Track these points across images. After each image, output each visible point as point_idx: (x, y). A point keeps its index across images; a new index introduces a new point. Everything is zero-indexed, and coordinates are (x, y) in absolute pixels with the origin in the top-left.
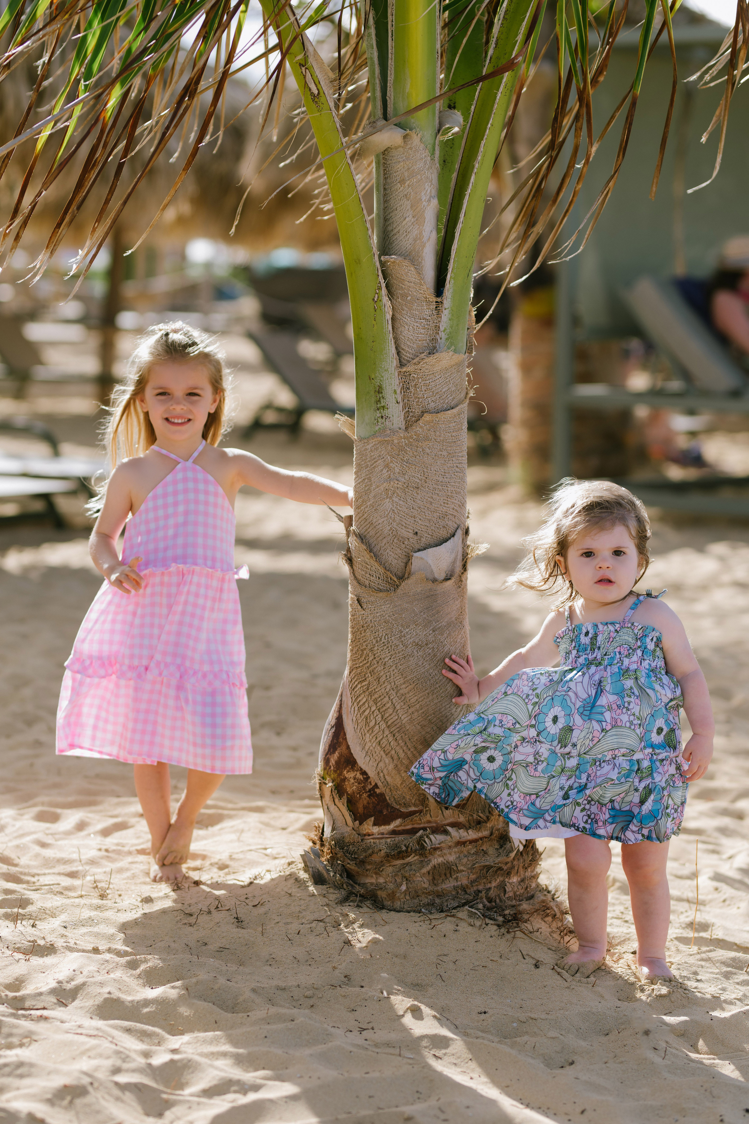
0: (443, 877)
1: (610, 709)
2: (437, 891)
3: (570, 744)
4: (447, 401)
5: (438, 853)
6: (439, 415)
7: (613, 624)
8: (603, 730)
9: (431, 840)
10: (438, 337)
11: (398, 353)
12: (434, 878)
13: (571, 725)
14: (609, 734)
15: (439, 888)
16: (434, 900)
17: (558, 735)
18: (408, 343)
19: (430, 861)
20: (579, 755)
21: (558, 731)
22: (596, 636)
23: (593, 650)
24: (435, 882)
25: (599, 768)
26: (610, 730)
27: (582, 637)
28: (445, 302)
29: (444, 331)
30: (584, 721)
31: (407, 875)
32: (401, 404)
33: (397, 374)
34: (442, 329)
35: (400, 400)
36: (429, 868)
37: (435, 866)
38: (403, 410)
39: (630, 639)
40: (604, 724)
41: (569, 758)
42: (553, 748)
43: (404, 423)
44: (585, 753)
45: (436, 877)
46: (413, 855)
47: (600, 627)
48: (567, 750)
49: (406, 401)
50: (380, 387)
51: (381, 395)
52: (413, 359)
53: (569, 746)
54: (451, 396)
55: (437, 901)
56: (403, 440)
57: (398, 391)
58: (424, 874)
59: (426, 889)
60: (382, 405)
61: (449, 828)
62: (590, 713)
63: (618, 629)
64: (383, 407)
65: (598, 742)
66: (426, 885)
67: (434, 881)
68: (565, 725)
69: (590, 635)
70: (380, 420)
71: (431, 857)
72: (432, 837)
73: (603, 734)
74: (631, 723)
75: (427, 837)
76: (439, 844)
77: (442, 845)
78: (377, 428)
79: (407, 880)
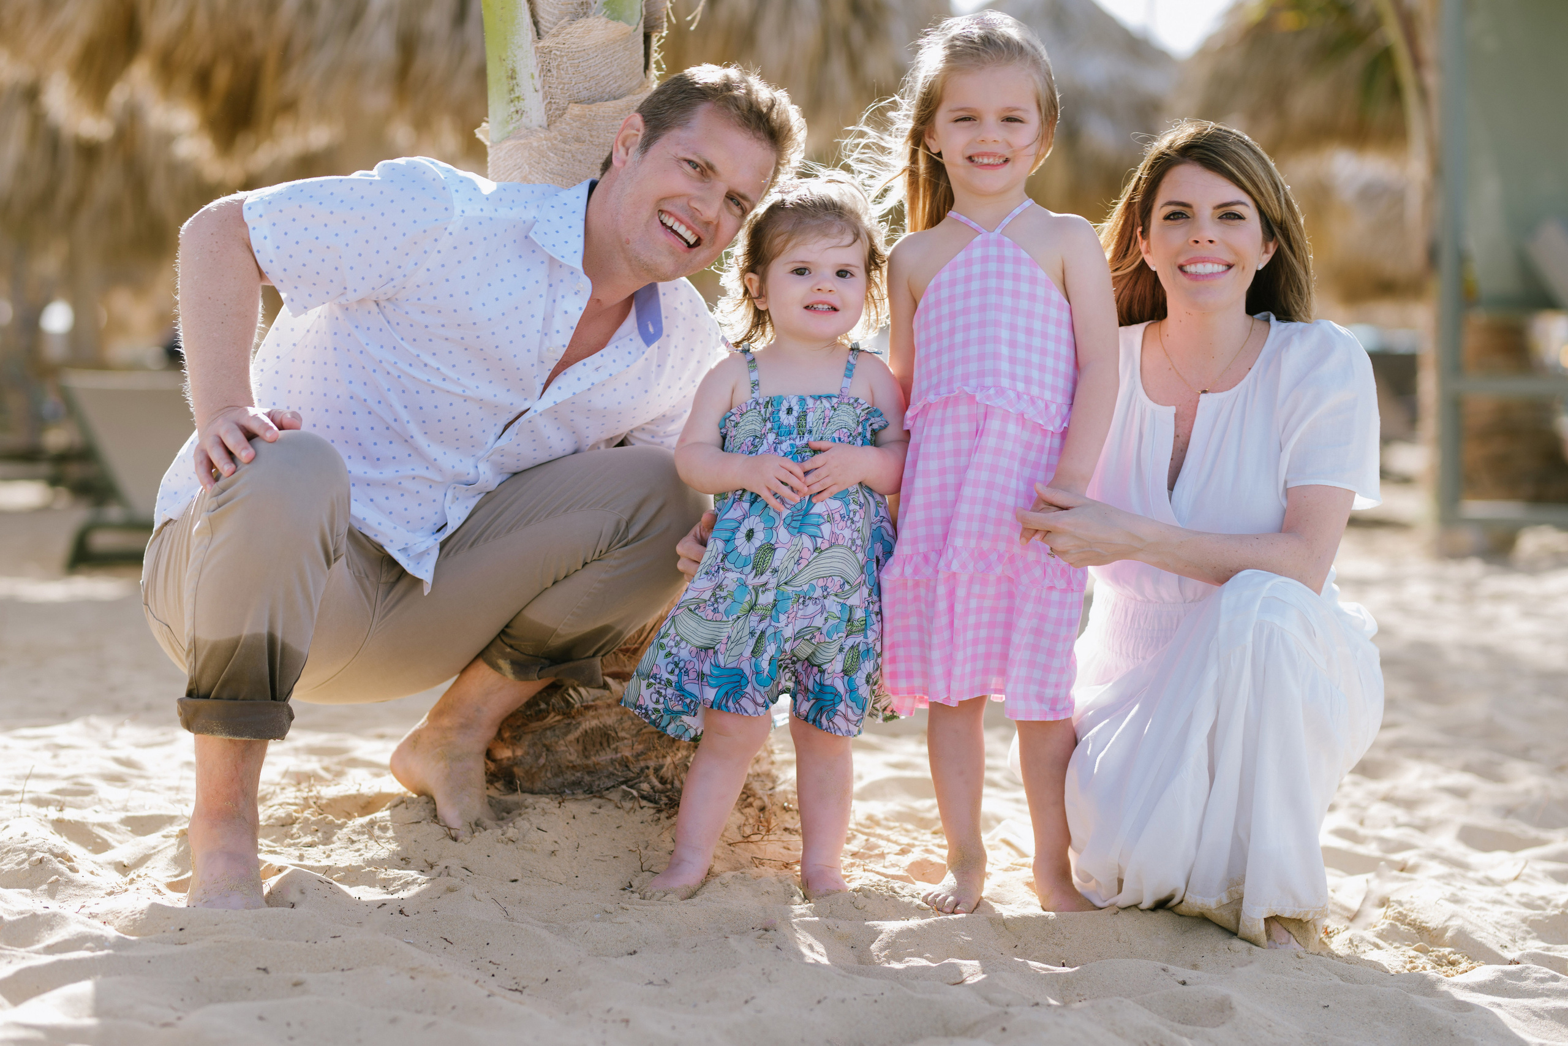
0: (598, 747)
1: (830, 519)
2: (587, 766)
3: (770, 570)
4: (608, 90)
5: (591, 713)
6: (594, 107)
7: (829, 397)
8: (816, 549)
9: (580, 694)
10: (591, 1)
11: (536, 23)
12: (585, 749)
13: (773, 542)
14: (823, 555)
15: (590, 762)
16: (583, 778)
17: (752, 556)
18: (548, 9)
19: (579, 723)
20: (778, 586)
21: (753, 551)
22: (803, 415)
23: (801, 435)
24: (587, 753)
25: (801, 607)
26: (827, 549)
27: (783, 415)
30: (792, 535)
31: (547, 742)
32: (541, 93)
33: (533, 51)
35: (538, 87)
36: (577, 733)
37: (586, 732)
38: (544, 100)
39: (851, 422)
40: (819, 540)
41: (763, 592)
42: (744, 577)
43: (545, 118)
44: (786, 583)
45: (588, 747)
46: (552, 714)
47: (810, 402)
48: (763, 579)
49: (546, 88)
50: (513, 70)
51: (514, 82)
52: (551, 29)
53: (768, 573)
54: (616, 82)
55: (587, 778)
56: (544, 142)
57: (536, 75)
58: (571, 742)
59: (571, 762)
60: (517, 95)
61: (609, 680)
62: (802, 524)
63: (836, 406)
64: (518, 98)
65: (807, 566)
66: (573, 758)
67: (585, 753)
68: (764, 542)
69: (795, 414)
70: (515, 116)
71: (581, 719)
72: (582, 690)
73: (815, 554)
74: (853, 541)
75: (575, 690)
76: (593, 701)
77: (598, 702)
78: (511, 127)
79: (548, 750)
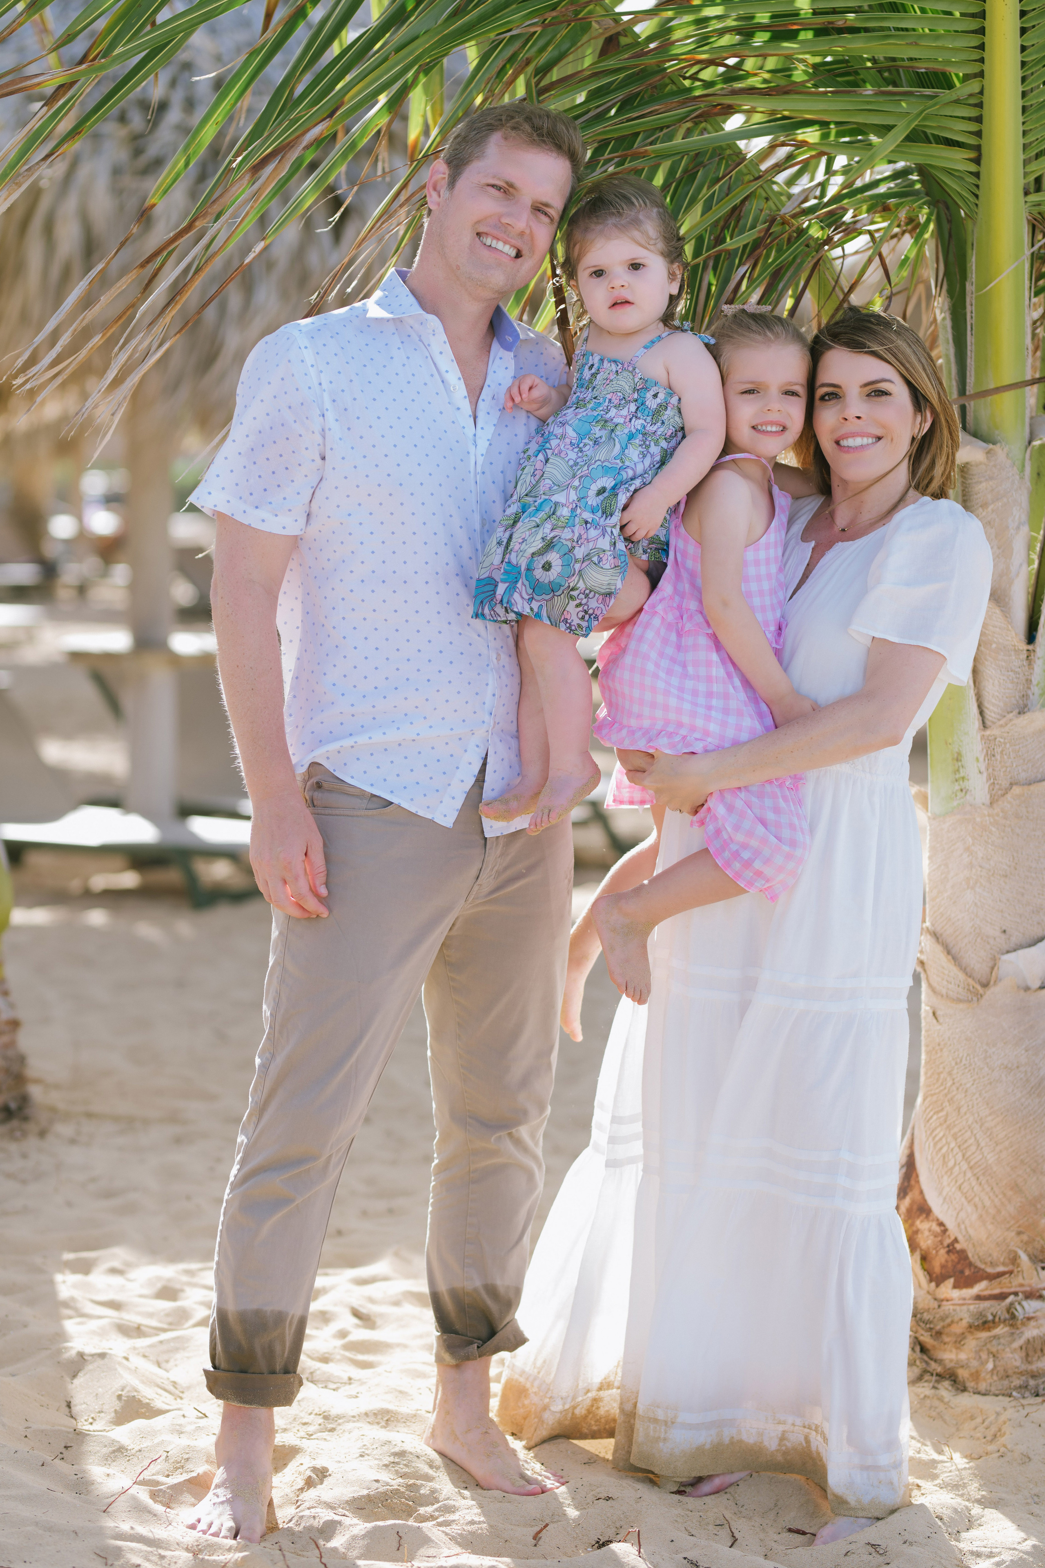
0: (1039, 1353)
2: (1032, 1371)
4: (1041, 770)
5: (1032, 1323)
6: (1032, 788)
9: (1023, 1308)
10: (1030, 693)
11: (981, 713)
12: (1027, 1355)
15: (1033, 1367)
16: (1027, 1381)
18: (994, 701)
19: (1022, 1333)
24: (1029, 1359)
28: (1038, 650)
29: (1037, 685)
31: (994, 1350)
32: (985, 775)
33: (979, 738)
34: (1034, 682)
35: (983, 769)
36: (1021, 1342)
37: (1029, 1340)
38: (987, 781)
43: (988, 797)
45: (1031, 1353)
46: (1002, 1326)
49: (990, 770)
50: (959, 754)
51: (960, 764)
52: (999, 720)
55: (1032, 1383)
56: (987, 818)
57: (981, 759)
58: (1015, 1349)
59: (1017, 1367)
60: (962, 775)
64: (963, 778)
66: (1018, 1363)
67: (1027, 1358)
70: (959, 793)
71: (1023, 1329)
72: (1025, 1303)
75: (1019, 1304)
76: (1034, 1312)
77: (1038, 1314)
78: (955, 804)
79: (994, 1356)
